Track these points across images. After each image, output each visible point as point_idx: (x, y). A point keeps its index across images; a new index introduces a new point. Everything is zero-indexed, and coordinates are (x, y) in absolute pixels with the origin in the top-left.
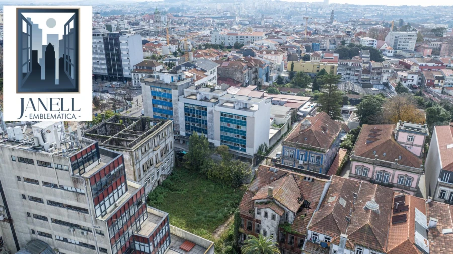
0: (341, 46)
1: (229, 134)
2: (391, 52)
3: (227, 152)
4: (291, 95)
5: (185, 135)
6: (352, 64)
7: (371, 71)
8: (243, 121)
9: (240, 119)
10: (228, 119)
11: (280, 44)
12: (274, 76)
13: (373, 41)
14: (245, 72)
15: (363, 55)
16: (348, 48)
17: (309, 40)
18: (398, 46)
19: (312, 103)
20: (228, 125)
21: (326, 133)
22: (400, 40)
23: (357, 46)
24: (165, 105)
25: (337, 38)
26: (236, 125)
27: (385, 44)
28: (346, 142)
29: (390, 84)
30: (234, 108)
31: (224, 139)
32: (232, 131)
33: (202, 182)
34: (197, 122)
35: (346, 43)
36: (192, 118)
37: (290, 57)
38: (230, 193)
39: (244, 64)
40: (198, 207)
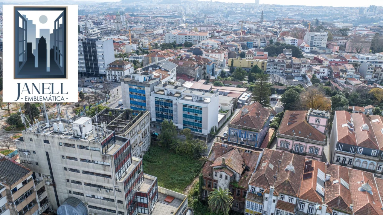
0: (269, 45)
1: (189, 120)
2: (309, 49)
3: (190, 134)
4: (232, 86)
5: (155, 121)
6: (278, 60)
7: (293, 66)
8: (200, 110)
9: (198, 109)
10: (188, 109)
11: (222, 43)
12: (218, 70)
13: (295, 40)
14: (196, 69)
15: (286, 53)
16: (275, 46)
17: (244, 40)
18: (314, 44)
19: (248, 93)
20: (189, 113)
21: (259, 117)
22: (315, 39)
23: (282, 44)
24: (141, 99)
25: (266, 37)
26: (194, 113)
27: (304, 42)
28: (274, 123)
29: (307, 76)
30: (192, 100)
31: (185, 123)
32: (191, 117)
33: (172, 155)
34: (165, 111)
35: (273, 42)
36: (161, 108)
37: (230, 55)
38: (192, 163)
39: (195, 63)
40: (171, 173)
